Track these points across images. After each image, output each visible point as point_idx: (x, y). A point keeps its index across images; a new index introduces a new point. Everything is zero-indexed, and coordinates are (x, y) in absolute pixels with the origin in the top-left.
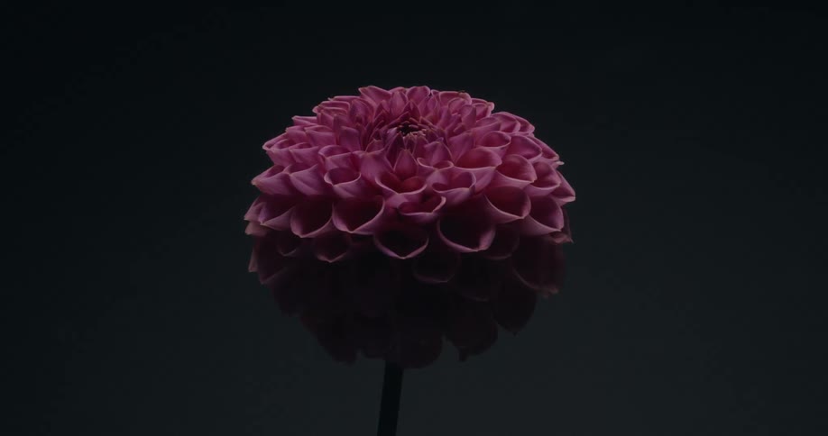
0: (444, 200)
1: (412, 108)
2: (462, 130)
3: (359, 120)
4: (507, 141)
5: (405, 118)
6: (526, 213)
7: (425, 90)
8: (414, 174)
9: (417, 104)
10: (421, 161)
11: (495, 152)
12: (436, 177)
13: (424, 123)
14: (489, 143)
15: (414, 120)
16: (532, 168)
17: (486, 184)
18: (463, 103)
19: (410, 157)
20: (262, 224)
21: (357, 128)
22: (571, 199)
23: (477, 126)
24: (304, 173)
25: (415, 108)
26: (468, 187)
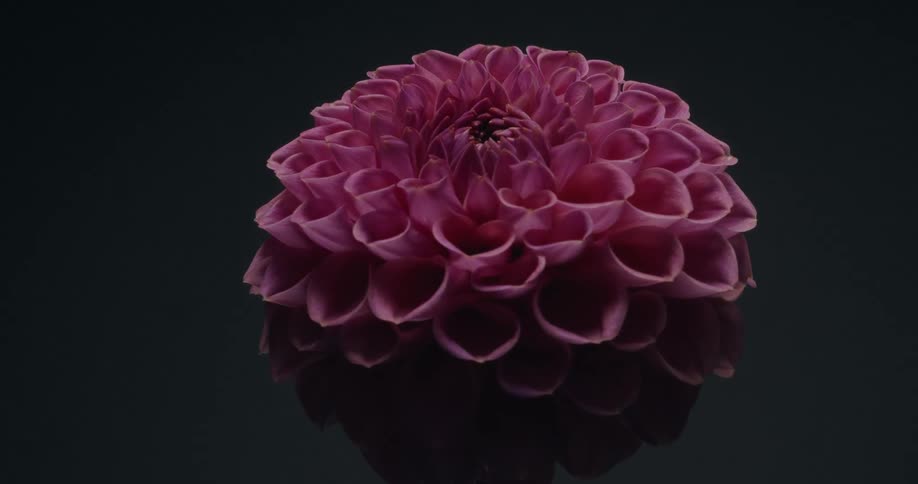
0: (542, 262)
1: (493, 89)
2: (572, 129)
3: (411, 121)
4: (643, 146)
5: (484, 108)
6: (676, 269)
7: (516, 53)
8: (495, 217)
9: (502, 81)
10: (504, 193)
11: (622, 169)
12: (529, 221)
13: (512, 115)
14: (615, 151)
15: (496, 110)
16: (684, 190)
17: (611, 224)
18: (574, 76)
19: (489, 187)
20: (265, 299)
21: (406, 138)
22: (749, 225)
23: (596, 120)
24: (323, 222)
25: (498, 89)
26: (579, 236)
